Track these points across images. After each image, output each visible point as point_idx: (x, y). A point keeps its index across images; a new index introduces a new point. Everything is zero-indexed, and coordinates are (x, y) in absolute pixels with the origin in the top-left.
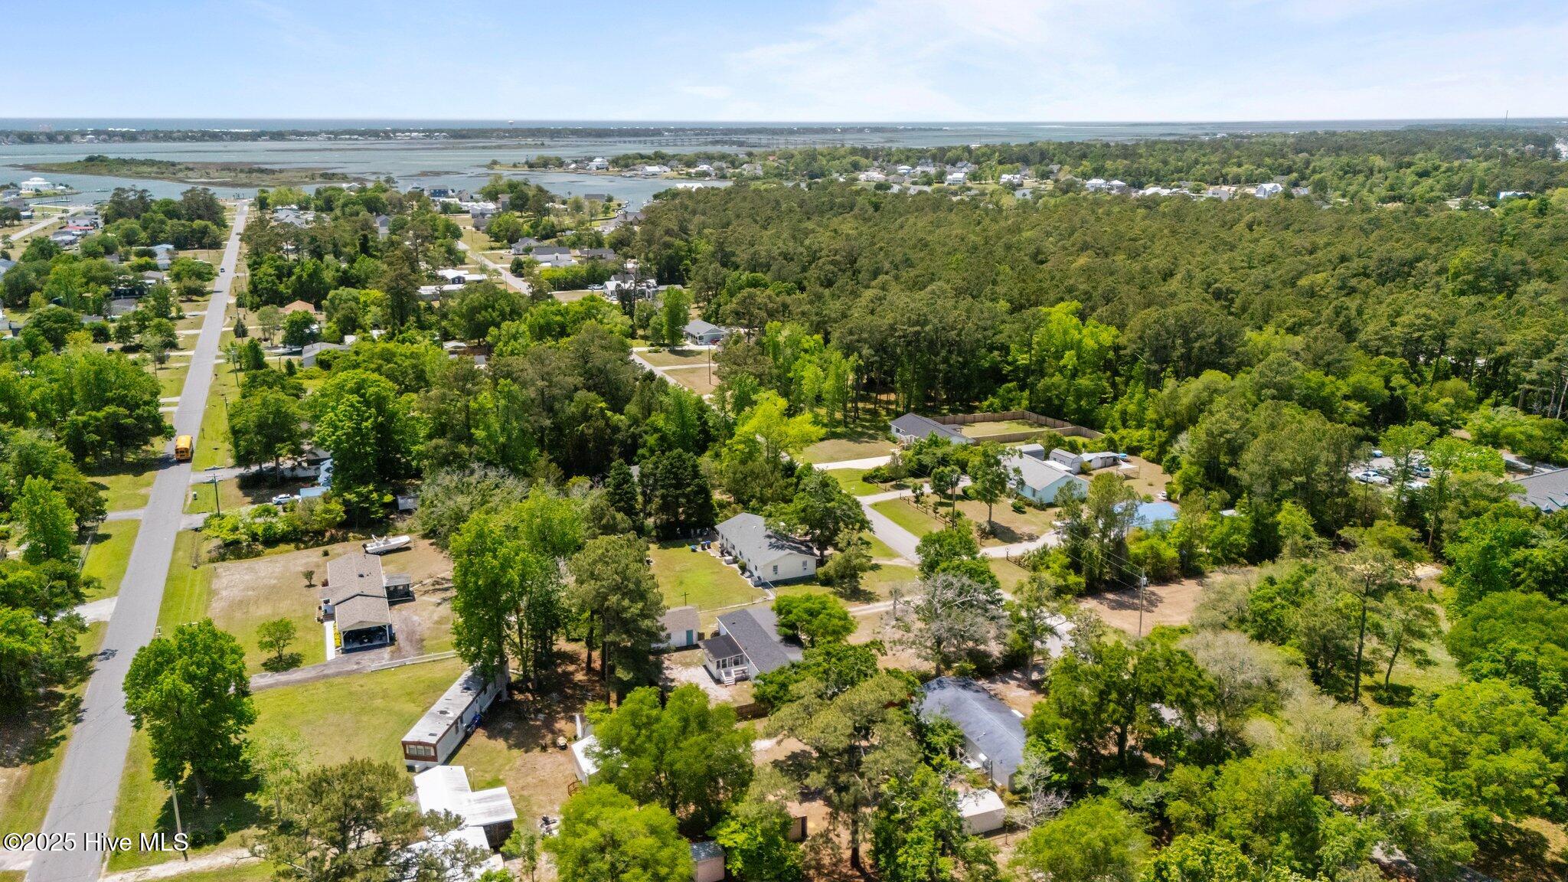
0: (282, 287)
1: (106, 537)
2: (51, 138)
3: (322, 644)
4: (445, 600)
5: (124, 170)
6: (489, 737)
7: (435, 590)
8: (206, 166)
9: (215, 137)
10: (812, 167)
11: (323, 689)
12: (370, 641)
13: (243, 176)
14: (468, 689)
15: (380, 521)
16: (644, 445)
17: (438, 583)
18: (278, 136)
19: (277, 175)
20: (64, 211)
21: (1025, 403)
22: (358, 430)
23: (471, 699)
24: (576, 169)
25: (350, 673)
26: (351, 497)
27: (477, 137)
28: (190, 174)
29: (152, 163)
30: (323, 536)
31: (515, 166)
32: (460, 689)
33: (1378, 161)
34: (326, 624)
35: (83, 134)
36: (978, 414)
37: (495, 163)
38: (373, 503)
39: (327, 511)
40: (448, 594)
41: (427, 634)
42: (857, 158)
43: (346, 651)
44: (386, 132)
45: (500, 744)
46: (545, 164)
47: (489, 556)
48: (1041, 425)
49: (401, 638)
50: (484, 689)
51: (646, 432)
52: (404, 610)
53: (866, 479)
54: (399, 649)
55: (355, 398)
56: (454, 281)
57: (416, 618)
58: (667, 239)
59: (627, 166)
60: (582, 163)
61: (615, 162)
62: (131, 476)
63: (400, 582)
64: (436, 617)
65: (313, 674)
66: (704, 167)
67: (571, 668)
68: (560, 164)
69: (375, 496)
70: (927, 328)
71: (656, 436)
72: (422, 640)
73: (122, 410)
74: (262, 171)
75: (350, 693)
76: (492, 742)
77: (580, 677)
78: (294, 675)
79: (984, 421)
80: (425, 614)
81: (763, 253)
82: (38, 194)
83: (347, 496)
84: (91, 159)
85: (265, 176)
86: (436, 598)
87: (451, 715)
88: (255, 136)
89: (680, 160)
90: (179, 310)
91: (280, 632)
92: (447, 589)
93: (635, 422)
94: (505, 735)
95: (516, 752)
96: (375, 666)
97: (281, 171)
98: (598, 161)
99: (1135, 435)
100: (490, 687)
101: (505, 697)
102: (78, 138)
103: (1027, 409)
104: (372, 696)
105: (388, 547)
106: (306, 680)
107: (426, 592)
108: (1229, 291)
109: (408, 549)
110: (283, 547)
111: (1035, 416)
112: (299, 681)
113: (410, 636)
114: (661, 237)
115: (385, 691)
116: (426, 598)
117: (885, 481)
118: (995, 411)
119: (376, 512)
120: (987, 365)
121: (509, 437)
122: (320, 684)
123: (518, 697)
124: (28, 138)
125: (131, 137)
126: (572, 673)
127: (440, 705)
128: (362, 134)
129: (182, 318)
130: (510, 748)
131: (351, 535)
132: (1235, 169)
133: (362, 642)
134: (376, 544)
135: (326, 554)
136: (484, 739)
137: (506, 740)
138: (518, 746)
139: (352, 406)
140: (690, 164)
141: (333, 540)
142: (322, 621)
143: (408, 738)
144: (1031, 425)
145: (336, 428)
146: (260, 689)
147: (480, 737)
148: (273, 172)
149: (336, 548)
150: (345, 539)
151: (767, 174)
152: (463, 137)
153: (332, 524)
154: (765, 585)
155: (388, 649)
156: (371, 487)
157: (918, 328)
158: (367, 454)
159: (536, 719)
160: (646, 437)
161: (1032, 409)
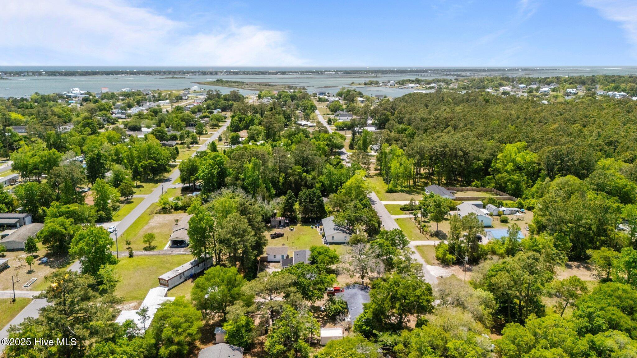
0: (240, 125)
1: (132, 202)
2: (211, 73)
3: (166, 244)
5: (227, 85)
6: (192, 283)
8: (253, 83)
9: (263, 73)
10: (481, 85)
11: (155, 258)
12: (180, 245)
13: (262, 87)
14: (191, 264)
18: (284, 73)
19: (275, 87)
20: (197, 98)
21: (493, 185)
23: (191, 267)
24: (382, 85)
25: (167, 254)
27: (354, 73)
28: (246, 86)
29: (236, 82)
31: (360, 84)
32: (189, 264)
35: (221, 72)
36: (470, 188)
37: (353, 83)
42: (502, 81)
43: (170, 247)
44: (321, 72)
46: (371, 83)
48: (497, 195)
50: (198, 265)
53: (401, 209)
56: (304, 126)
58: (384, 111)
59: (402, 84)
60: (385, 83)
61: (398, 83)
62: (153, 184)
66: (433, 85)
68: (377, 83)
70: (447, 149)
73: (154, 162)
74: (269, 85)
75: (162, 261)
78: (151, 253)
79: (472, 191)
82: (195, 92)
84: (218, 81)
85: (270, 87)
87: (179, 271)
88: (276, 73)
89: (425, 82)
90: (206, 131)
91: (150, 238)
93: (314, 178)
96: (177, 253)
97: (276, 85)
98: (391, 82)
102: (219, 73)
103: (493, 187)
106: (152, 255)
108: (616, 142)
110: (180, 211)
112: (150, 255)
114: (381, 110)
117: (408, 210)
118: (477, 187)
120: (476, 167)
124: (204, 73)
125: (236, 73)
127: (178, 268)
128: (313, 72)
129: (206, 134)
133: (176, 245)
136: (190, 283)
140: (428, 84)
142: (171, 236)
143: (161, 277)
144: (492, 194)
146: (137, 255)
148: (273, 86)
151: (459, 88)
152: (349, 73)
154: (327, 243)
157: (442, 149)
161: (495, 188)
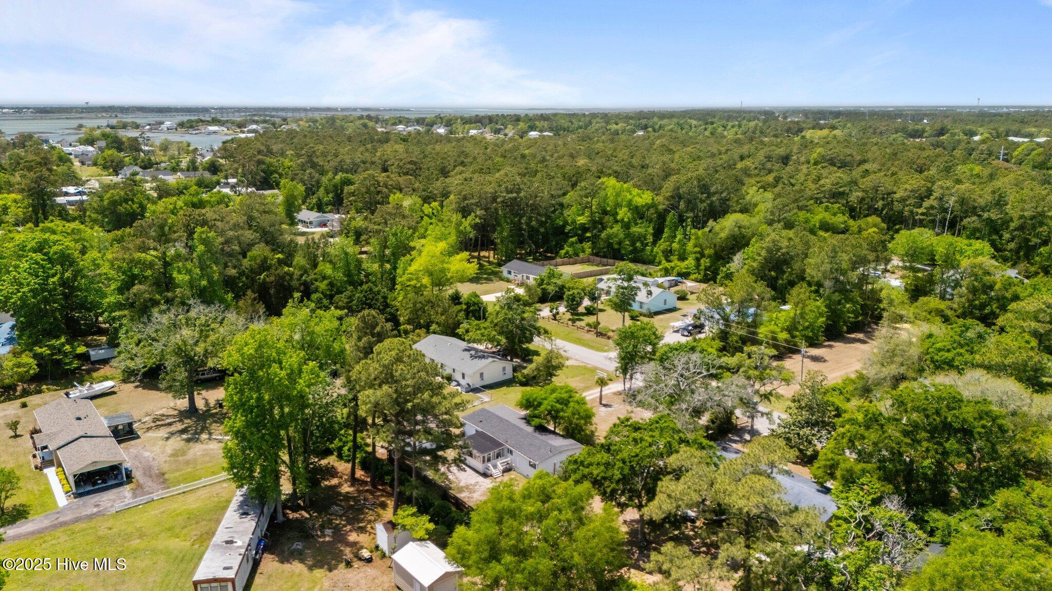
3: (48, 491)
4: (172, 434)
6: (282, 562)
7: (158, 427)
11: (64, 538)
12: (104, 481)
14: (246, 514)
15: (73, 372)
16: (316, 291)
17: (158, 420)
21: (588, 251)
22: (44, 286)
23: (254, 524)
24: (151, 129)
25: (90, 517)
26: (45, 351)
30: (15, 390)
31: (99, 128)
32: (236, 516)
33: (694, 122)
34: (46, 471)
36: (558, 260)
37: (81, 127)
38: (66, 354)
39: (19, 365)
40: (173, 428)
41: (166, 467)
43: (78, 495)
45: (297, 567)
47: (275, 367)
49: (137, 474)
50: (262, 512)
51: (316, 280)
52: (133, 446)
54: (139, 486)
55: (38, 257)
56: (76, 194)
57: (147, 454)
59: (191, 127)
60: (154, 126)
61: (181, 125)
63: (121, 422)
64: (169, 450)
65: (46, 523)
66: (254, 127)
67: (335, 481)
68: (137, 126)
69: (68, 347)
70: (522, 194)
71: (326, 282)
72: (163, 474)
75: (100, 538)
76: (287, 566)
77: (346, 488)
78: (23, 527)
79: (563, 264)
80: (157, 449)
81: (348, 161)
83: (38, 350)
86: (163, 432)
87: (239, 543)
89: (232, 124)
91: (3, 483)
92: (170, 424)
93: (305, 272)
94: (299, 556)
95: (319, 573)
96: (119, 506)
98: (168, 124)
99: (682, 266)
100: (265, 510)
101: (280, 518)
103: (591, 255)
104: (128, 537)
105: (92, 392)
106: (40, 531)
107: (149, 429)
109: (114, 393)
111: (598, 259)
112: (33, 533)
113: (148, 471)
115: (139, 530)
116: (150, 434)
118: (570, 257)
119: (71, 363)
121: (211, 281)
122: (58, 533)
123: (292, 515)
126: (335, 487)
127: (221, 535)
130: (311, 568)
131: (44, 387)
132: (615, 126)
133: (95, 484)
134: (77, 392)
135: (24, 405)
136: (277, 564)
137: (302, 561)
138: (318, 565)
139: (37, 263)
140: (241, 126)
141: (25, 393)
142: (41, 469)
143: (198, 576)
144: (597, 265)
145: (21, 285)
147: (269, 563)
149: (32, 400)
150: (39, 392)
153: (22, 379)
154: (475, 390)
155: (128, 487)
156: (63, 340)
158: (54, 311)
159: (324, 536)
160: (317, 283)
161: (597, 255)
